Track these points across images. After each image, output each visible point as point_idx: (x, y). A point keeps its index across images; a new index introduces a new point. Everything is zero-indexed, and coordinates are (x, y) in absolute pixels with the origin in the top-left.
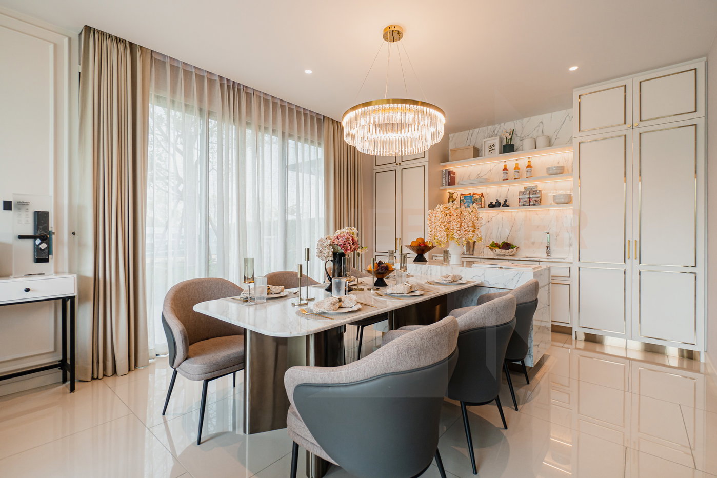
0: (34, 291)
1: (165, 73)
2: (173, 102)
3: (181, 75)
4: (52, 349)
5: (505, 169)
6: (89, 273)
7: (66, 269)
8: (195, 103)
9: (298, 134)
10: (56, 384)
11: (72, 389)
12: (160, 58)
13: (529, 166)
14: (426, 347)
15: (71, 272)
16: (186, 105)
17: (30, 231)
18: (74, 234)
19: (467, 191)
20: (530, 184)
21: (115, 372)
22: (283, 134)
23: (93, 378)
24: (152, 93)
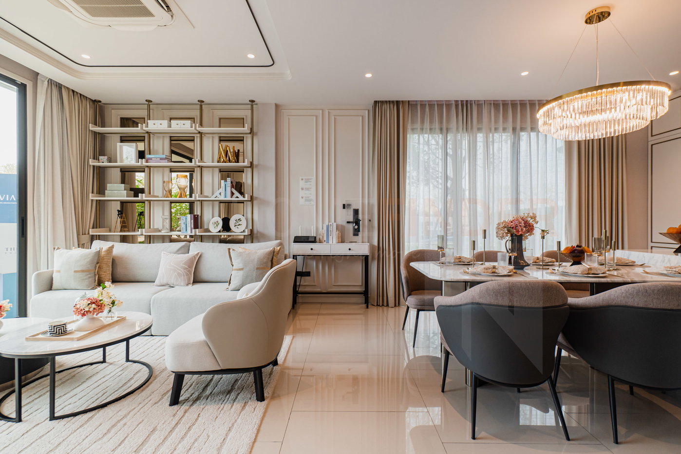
0: (352, 250)
1: (417, 112)
2: (422, 129)
3: (427, 109)
4: (361, 284)
6: (376, 244)
7: (367, 241)
8: (437, 125)
9: (531, 125)
10: (362, 303)
11: (367, 307)
12: (415, 103)
14: (503, 292)
15: (368, 243)
16: (431, 129)
17: (351, 219)
18: (370, 221)
21: (388, 305)
22: (514, 129)
23: (377, 305)
24: (409, 127)
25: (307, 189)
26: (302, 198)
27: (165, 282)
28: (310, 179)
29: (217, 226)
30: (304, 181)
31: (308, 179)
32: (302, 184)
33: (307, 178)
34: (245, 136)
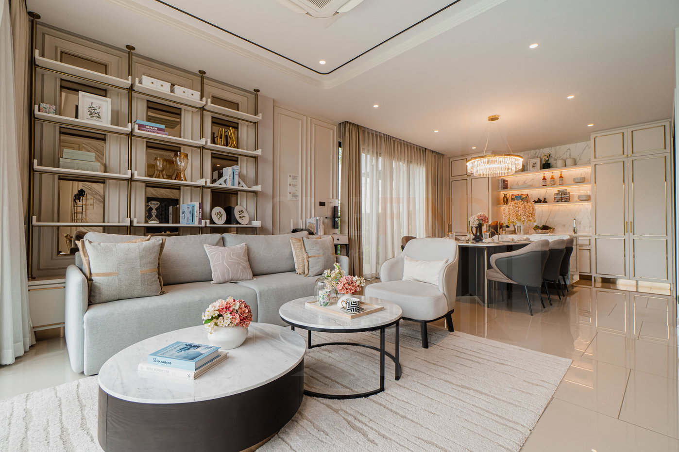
0: (339, 240)
5: (544, 179)
13: (561, 177)
17: (329, 215)
19: (516, 192)
20: (562, 188)
25: (294, 186)
26: (290, 193)
27: (221, 280)
28: (297, 177)
29: (221, 217)
30: (291, 177)
31: (295, 177)
32: (290, 180)
33: (294, 175)
34: (240, 121)
